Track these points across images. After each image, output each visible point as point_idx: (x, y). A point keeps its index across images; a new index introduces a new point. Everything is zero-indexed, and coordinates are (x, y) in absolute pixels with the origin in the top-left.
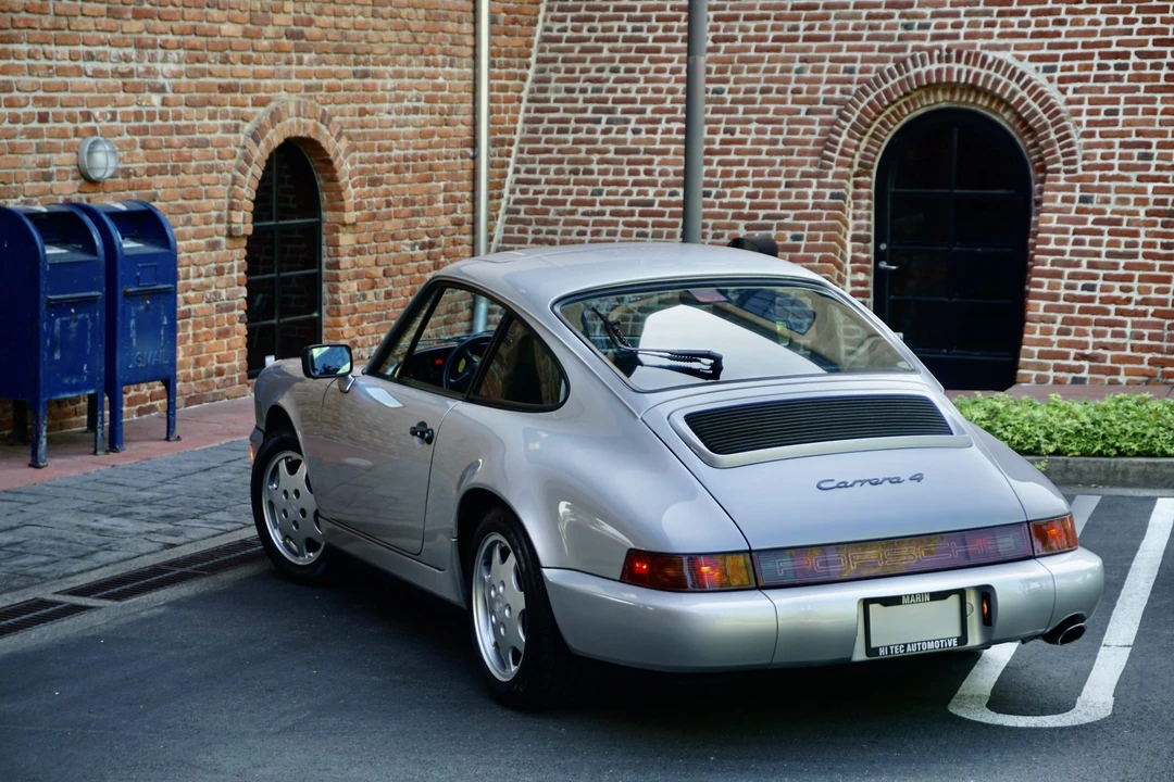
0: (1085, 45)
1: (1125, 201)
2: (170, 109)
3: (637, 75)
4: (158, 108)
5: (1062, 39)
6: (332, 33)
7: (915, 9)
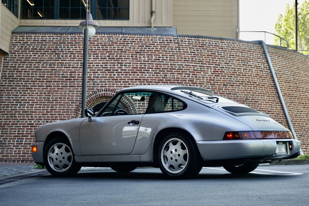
3: (27, 94)
7: (95, 81)
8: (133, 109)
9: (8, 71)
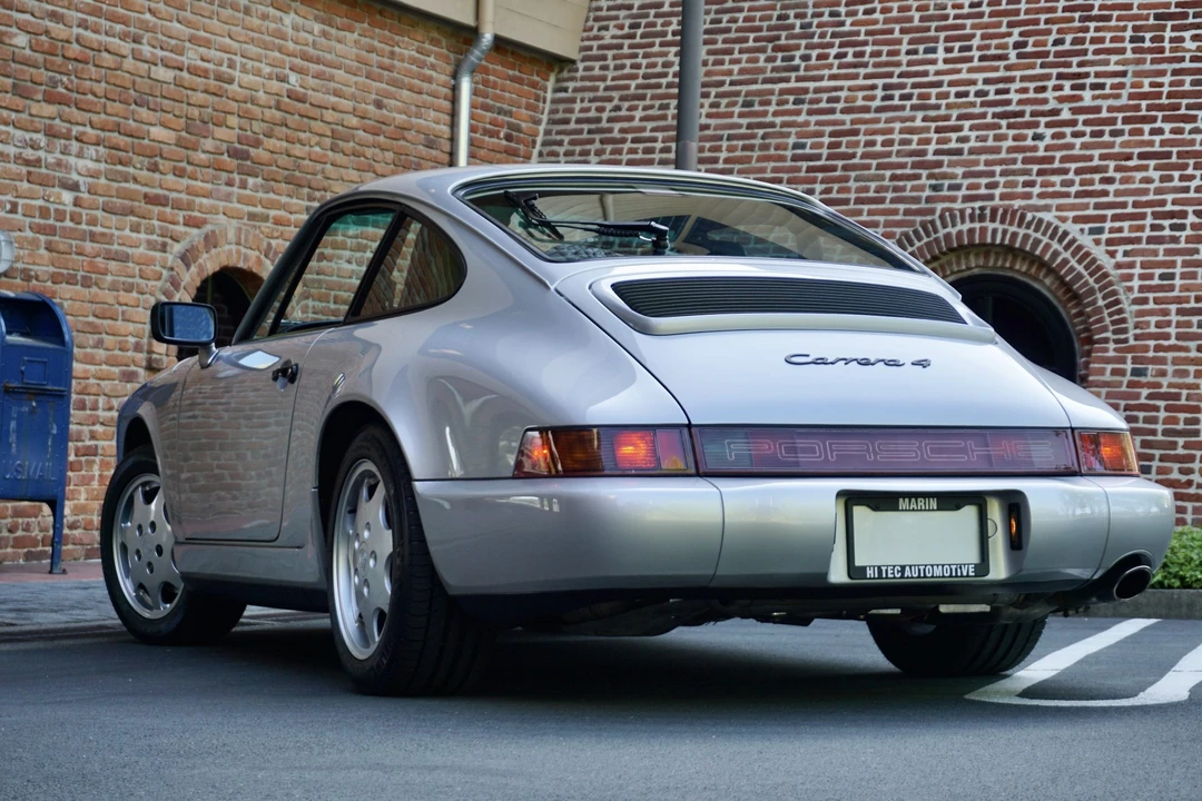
0: (1136, 204)
1: (1185, 373)
2: (84, 212)
4: (70, 208)
5: (1111, 199)
6: (283, 160)
7: (945, 169)
8: (1108, 306)
9: (567, 139)
